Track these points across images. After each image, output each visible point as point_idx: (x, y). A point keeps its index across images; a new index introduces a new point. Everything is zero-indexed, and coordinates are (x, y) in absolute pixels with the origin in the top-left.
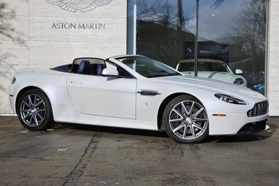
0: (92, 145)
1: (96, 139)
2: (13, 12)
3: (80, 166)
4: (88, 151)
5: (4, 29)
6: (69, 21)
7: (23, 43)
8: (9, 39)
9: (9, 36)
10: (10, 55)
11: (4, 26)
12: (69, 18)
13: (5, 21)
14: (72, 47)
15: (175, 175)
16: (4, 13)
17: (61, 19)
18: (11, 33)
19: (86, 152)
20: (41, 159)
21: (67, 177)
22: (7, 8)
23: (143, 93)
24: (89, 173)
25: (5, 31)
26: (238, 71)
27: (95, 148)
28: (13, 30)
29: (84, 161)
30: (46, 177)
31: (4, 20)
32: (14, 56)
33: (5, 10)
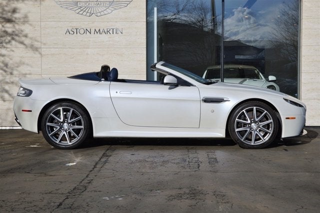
0: (103, 160)
1: (109, 153)
2: (26, 17)
3: (86, 181)
4: (98, 166)
5: (17, 35)
6: (83, 27)
7: (37, 50)
8: (22, 46)
9: (22, 43)
10: (24, 63)
11: (17, 32)
12: (84, 22)
13: (17, 27)
14: (87, 54)
15: (184, 190)
16: (16, 18)
17: (75, 25)
18: (23, 39)
19: (95, 167)
20: (46, 175)
21: (69, 193)
22: (19, 13)
23: (206, 101)
24: (94, 189)
25: (17, 38)
26: (271, 78)
27: (105, 162)
28: (26, 36)
29: (91, 177)
30: (46, 194)
31: (16, 25)
32: (28, 65)
33: (17, 15)
